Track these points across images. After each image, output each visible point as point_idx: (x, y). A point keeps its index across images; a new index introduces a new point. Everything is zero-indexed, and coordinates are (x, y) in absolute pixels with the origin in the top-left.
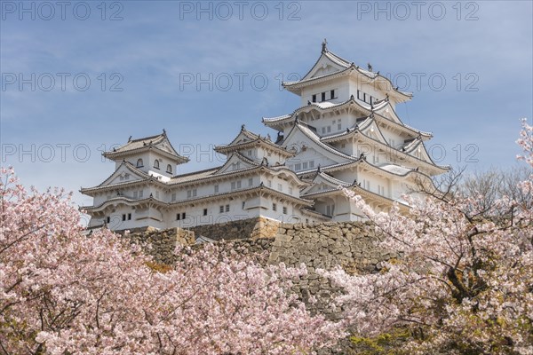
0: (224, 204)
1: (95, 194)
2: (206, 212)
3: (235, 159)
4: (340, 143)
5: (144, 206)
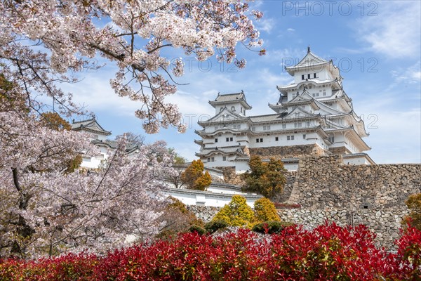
0: (290, 135)
1: (207, 125)
2: (277, 139)
3: (297, 110)
4: (329, 103)
5: (242, 134)
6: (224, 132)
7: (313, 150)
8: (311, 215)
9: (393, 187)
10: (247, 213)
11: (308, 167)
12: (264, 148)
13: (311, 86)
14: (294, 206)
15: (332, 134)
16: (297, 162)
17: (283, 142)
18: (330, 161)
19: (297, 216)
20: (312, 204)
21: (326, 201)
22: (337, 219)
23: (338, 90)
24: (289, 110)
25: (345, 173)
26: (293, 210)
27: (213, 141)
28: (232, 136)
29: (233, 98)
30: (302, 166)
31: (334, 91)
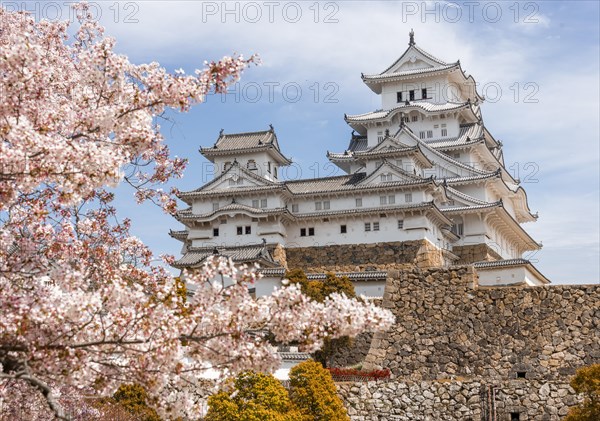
0: (372, 221)
1: (196, 200)
2: (344, 229)
3: (385, 169)
4: (453, 153)
5: (271, 218)
6: (232, 214)
7: (419, 252)
8: (408, 394)
9: (577, 333)
10: (273, 395)
11: (404, 291)
12: (316, 248)
13: (416, 116)
14: (376, 375)
15: (457, 216)
16: (382, 280)
17: (357, 236)
18: (450, 279)
19: (379, 395)
20: (412, 368)
21: (441, 363)
22: (461, 402)
23: (473, 124)
24: (369, 168)
25: (481, 304)
26: (372, 383)
27: (209, 233)
28: (248, 223)
29: (252, 142)
30: (393, 288)
31: (465, 126)
